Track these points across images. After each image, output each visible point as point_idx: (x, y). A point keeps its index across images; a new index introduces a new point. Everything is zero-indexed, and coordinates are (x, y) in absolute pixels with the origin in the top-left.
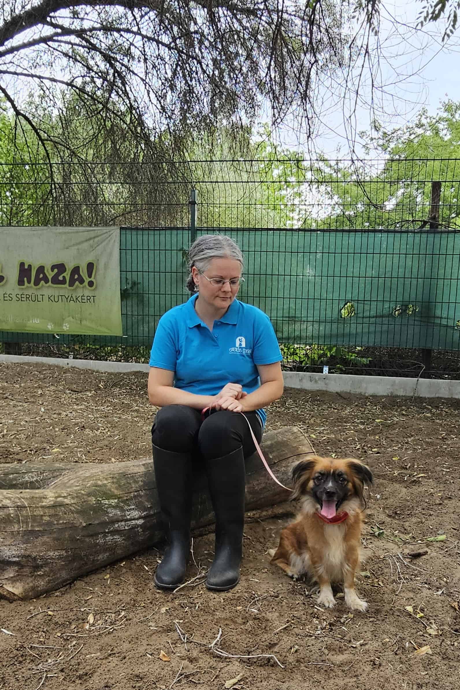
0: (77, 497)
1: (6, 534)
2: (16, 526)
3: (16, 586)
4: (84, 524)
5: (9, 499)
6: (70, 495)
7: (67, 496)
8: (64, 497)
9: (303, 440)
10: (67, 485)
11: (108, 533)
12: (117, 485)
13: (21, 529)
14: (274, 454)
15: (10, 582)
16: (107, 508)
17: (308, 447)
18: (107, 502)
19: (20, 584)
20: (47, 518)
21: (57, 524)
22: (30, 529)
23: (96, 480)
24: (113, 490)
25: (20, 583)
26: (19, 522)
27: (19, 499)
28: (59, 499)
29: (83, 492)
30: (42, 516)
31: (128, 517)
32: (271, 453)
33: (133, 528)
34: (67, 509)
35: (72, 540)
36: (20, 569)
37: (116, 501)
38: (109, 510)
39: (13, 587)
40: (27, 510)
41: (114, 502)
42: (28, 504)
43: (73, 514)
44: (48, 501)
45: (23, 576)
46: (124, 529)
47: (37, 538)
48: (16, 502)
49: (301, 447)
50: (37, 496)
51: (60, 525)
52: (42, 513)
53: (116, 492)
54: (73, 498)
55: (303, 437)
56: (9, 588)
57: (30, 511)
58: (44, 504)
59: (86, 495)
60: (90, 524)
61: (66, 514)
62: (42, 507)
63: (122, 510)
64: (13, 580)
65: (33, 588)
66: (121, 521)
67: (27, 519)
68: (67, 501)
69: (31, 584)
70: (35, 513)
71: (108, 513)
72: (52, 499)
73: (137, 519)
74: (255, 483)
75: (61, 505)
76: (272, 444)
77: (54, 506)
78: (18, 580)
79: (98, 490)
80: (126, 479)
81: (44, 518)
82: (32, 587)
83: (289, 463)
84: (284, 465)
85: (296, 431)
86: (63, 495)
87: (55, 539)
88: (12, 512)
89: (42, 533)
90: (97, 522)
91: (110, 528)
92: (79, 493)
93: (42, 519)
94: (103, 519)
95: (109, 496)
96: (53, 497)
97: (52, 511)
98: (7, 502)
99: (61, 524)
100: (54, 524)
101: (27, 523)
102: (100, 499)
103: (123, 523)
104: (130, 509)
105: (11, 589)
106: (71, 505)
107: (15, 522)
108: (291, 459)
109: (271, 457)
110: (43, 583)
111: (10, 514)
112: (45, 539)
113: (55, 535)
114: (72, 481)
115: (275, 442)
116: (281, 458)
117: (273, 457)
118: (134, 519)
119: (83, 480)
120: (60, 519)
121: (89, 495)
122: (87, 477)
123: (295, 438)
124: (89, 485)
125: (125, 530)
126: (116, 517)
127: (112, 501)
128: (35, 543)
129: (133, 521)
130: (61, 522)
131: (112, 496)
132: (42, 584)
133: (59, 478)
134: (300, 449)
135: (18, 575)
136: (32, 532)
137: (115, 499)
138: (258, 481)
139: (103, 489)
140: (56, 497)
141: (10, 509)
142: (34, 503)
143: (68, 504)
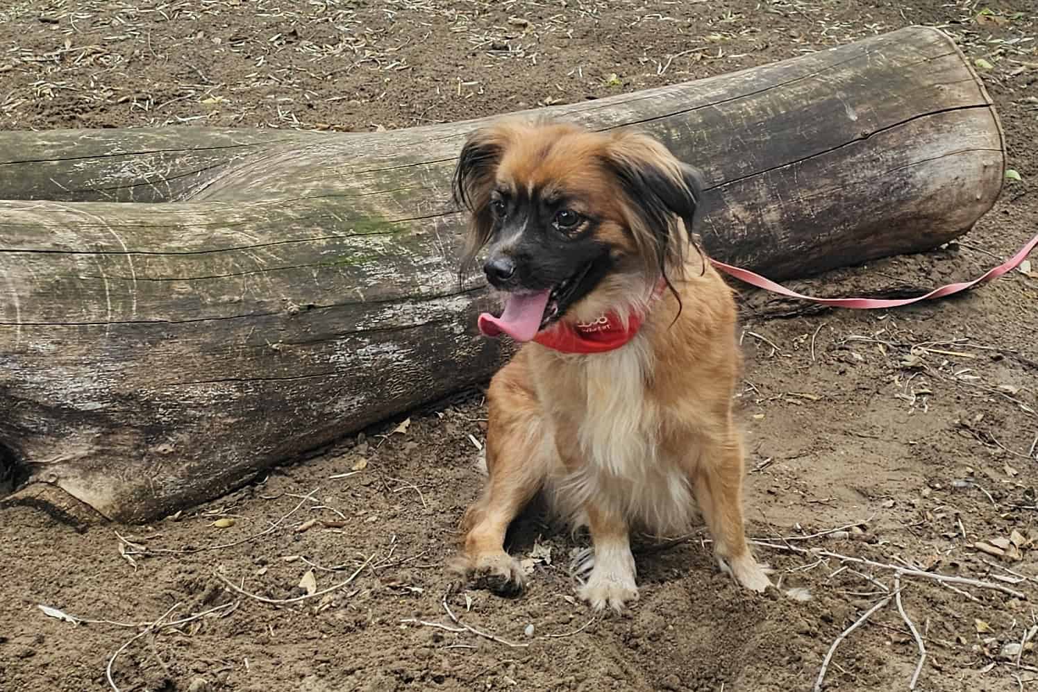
0: (272, 227)
1: (65, 330)
2: (95, 308)
3: (96, 484)
4: (295, 308)
5: (74, 227)
6: (250, 220)
7: (244, 223)
8: (236, 226)
9: (954, 67)
10: (245, 191)
11: (363, 334)
12: (390, 194)
13: (108, 318)
14: (862, 109)
15: (77, 471)
16: (363, 260)
17: (970, 90)
18: (359, 242)
19: (106, 480)
20: (182, 288)
21: (215, 305)
22: (134, 317)
23: (327, 178)
24: (377, 208)
25: (106, 475)
26: (104, 297)
27: (103, 228)
28: (219, 232)
29: (289, 212)
30: (170, 280)
31: (424, 289)
32: (853, 106)
33: (435, 323)
34: (242, 261)
35: (258, 353)
36: (106, 434)
37: (387, 240)
38: (368, 267)
39: (88, 487)
40: (126, 261)
41: (380, 242)
42: (131, 244)
43: (260, 275)
44: (187, 236)
45: (115, 454)
46: (410, 323)
47: (153, 344)
48: (95, 239)
49: (946, 87)
50: (155, 220)
51: (221, 309)
52: (169, 272)
53: (388, 215)
54: (261, 230)
55: (955, 58)
56: (75, 487)
57: (136, 265)
58: (174, 245)
59: (298, 221)
60: (310, 307)
61: (239, 275)
62: (170, 253)
63: (405, 266)
64: (87, 467)
65: (144, 492)
66: (403, 300)
67: (125, 288)
68: (242, 238)
69: (139, 481)
70: (150, 272)
71: (363, 275)
72: (197, 230)
73: (450, 295)
74: (803, 195)
75: (225, 249)
76: (855, 80)
77: (203, 253)
78: (99, 468)
79: (333, 209)
80: (416, 177)
81: (177, 286)
82: (141, 489)
83: (908, 137)
84: (892, 143)
85: (931, 39)
86: (231, 220)
87: (205, 349)
88: (81, 265)
89: (170, 330)
90: (329, 301)
91: (369, 321)
92: (280, 215)
93: (169, 289)
94: (350, 293)
95: (366, 225)
96: (200, 226)
97: (199, 268)
98: (66, 237)
99: (225, 304)
100: (205, 306)
101: (126, 299)
102: (341, 234)
103: (408, 306)
104: (429, 265)
105: (79, 494)
106: (253, 249)
107: (90, 297)
108: (913, 127)
109: (854, 118)
110: (172, 478)
111: (75, 272)
112: (179, 347)
113: (207, 338)
114: (260, 181)
115: (867, 72)
116: (885, 122)
117: (861, 117)
118: (439, 296)
119: (290, 179)
120: (221, 291)
121: (308, 220)
122: (303, 168)
123: (932, 60)
124: (307, 192)
125: (416, 326)
126: (387, 288)
127: (376, 240)
128: (151, 358)
129: (436, 302)
130: (226, 298)
131: (375, 226)
132: (169, 480)
133: (219, 171)
134: (943, 96)
135: (102, 452)
136: (141, 328)
137: (386, 234)
138: (811, 189)
139: (350, 202)
140: (211, 227)
141: (77, 256)
142: (147, 243)
143: (245, 248)
